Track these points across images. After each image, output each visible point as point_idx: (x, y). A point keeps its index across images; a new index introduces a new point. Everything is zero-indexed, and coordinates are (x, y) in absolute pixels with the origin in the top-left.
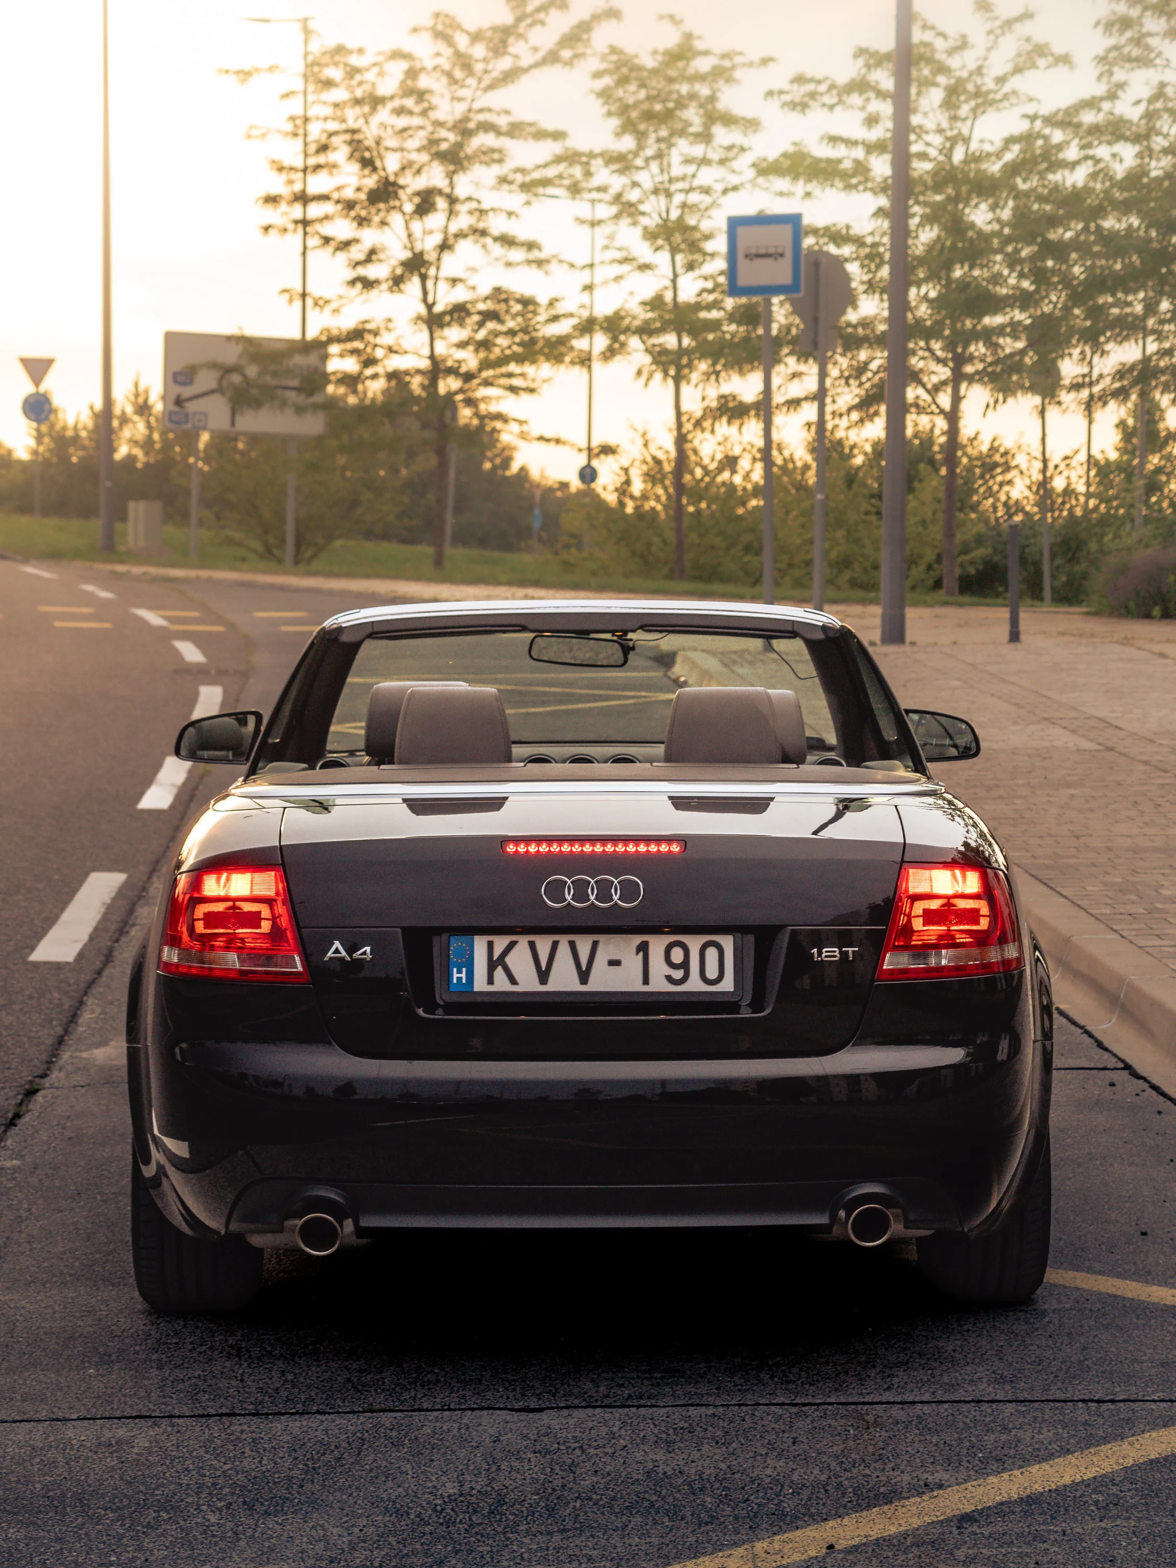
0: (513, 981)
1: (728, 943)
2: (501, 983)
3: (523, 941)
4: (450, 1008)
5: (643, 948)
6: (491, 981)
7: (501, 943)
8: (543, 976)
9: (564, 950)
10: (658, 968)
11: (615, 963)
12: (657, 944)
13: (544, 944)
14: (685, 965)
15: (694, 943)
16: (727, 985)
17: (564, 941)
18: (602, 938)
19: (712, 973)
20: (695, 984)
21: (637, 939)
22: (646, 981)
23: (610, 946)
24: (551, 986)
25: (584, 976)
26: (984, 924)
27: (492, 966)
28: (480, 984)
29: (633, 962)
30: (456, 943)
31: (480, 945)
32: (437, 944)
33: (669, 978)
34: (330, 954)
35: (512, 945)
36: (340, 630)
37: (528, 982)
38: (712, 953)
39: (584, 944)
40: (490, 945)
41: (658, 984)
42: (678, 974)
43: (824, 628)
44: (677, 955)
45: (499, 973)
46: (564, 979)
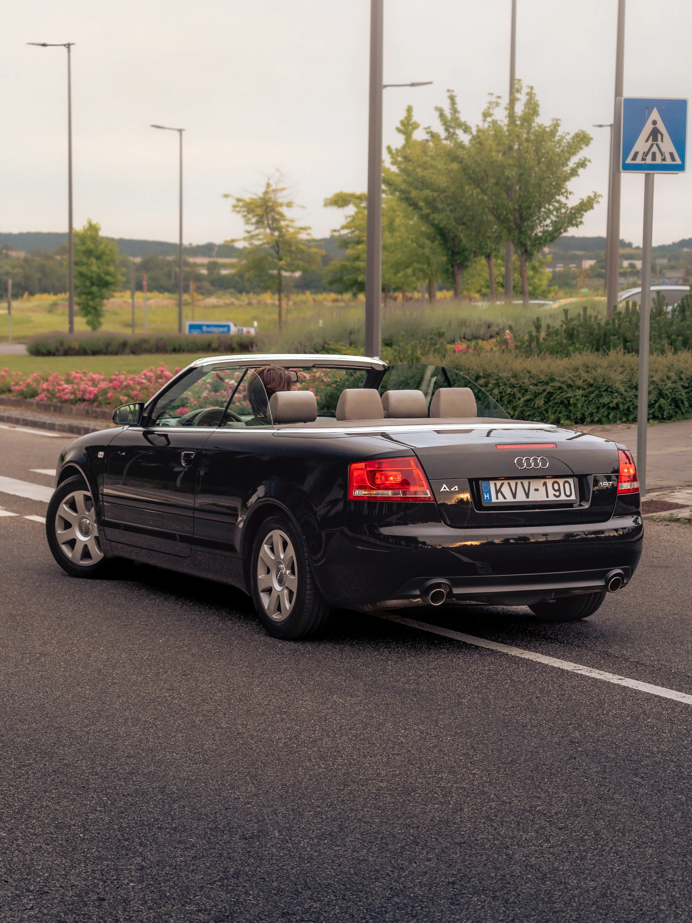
0: (505, 498)
1: (571, 480)
2: (501, 499)
3: (506, 483)
4: (486, 508)
5: (545, 484)
6: (497, 498)
7: (499, 483)
8: (514, 496)
9: (519, 485)
10: (551, 492)
11: (537, 490)
12: (549, 482)
13: (513, 483)
14: (559, 490)
15: (561, 481)
16: (573, 497)
17: (519, 483)
18: (531, 481)
19: (568, 493)
20: (563, 497)
21: (542, 481)
22: (548, 497)
23: (534, 484)
24: (517, 499)
25: (527, 495)
27: (497, 492)
28: (494, 500)
29: (542, 489)
30: (484, 484)
31: (492, 484)
32: (478, 485)
33: (555, 495)
34: (442, 490)
35: (502, 484)
37: (510, 498)
38: (567, 485)
39: (526, 483)
40: (495, 484)
41: (552, 498)
42: (557, 494)
44: (556, 486)
45: (499, 494)
46: (521, 497)
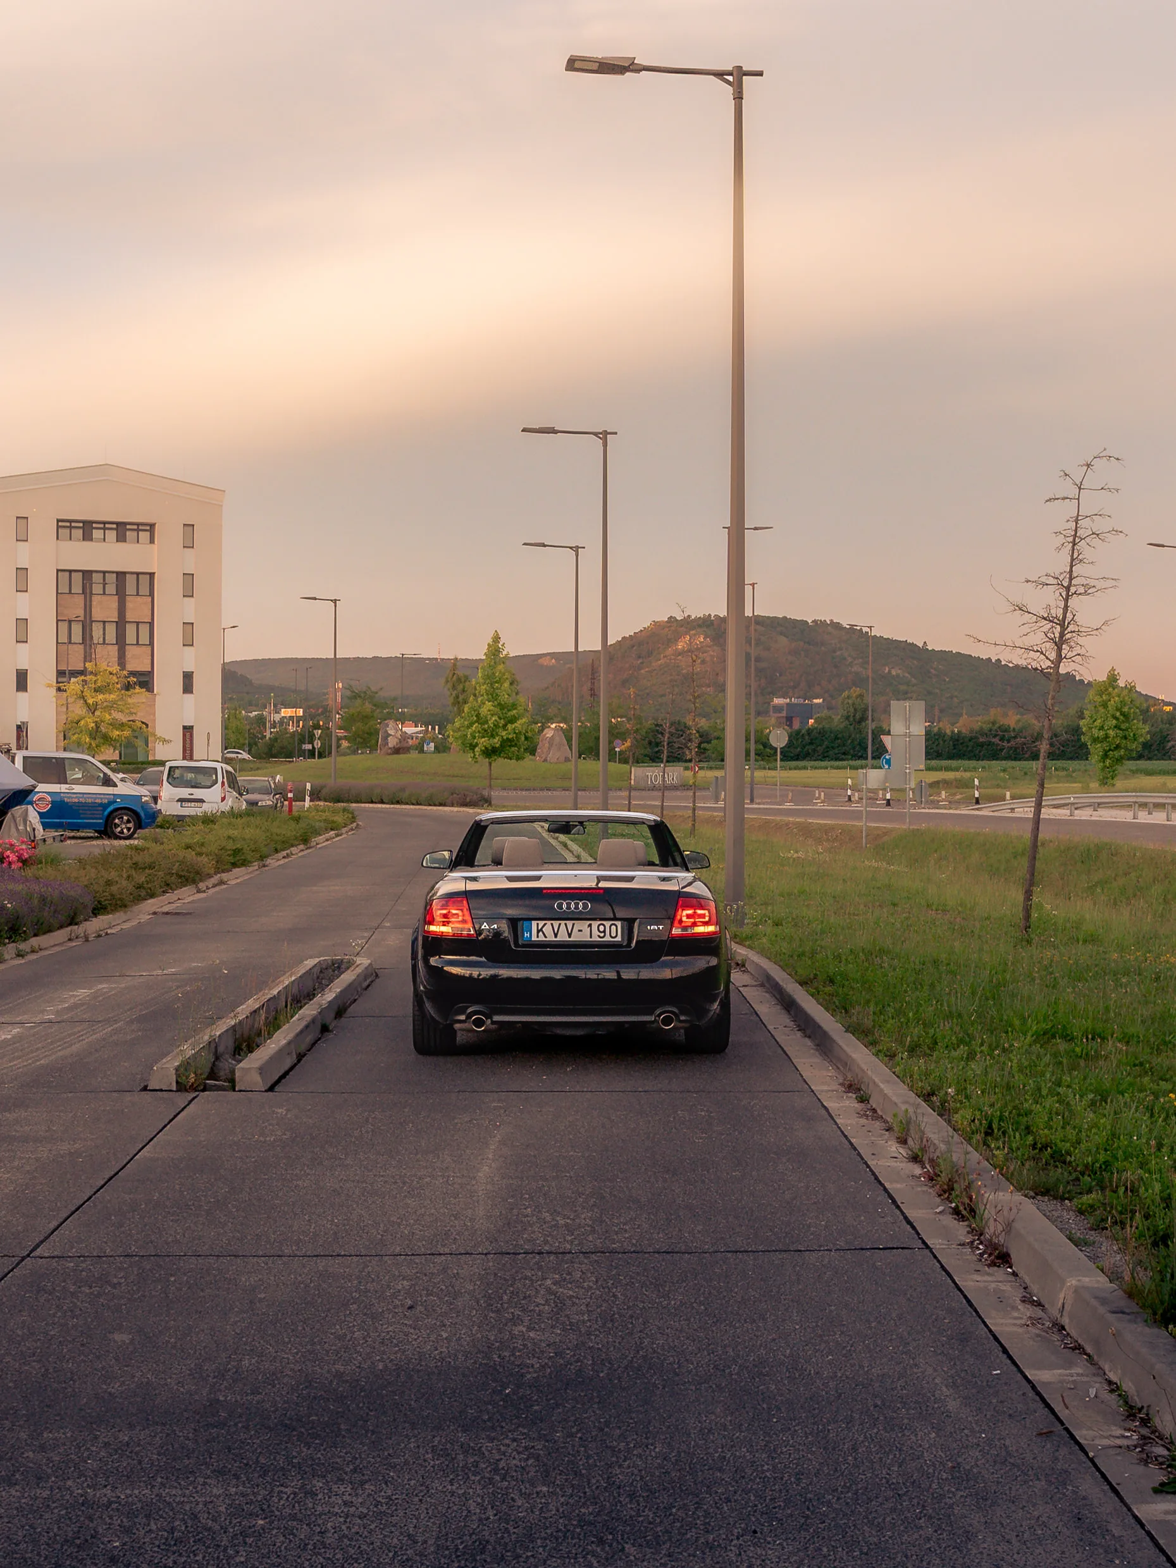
0: (546, 937)
1: (619, 924)
2: (541, 938)
3: (549, 923)
4: (524, 946)
5: (590, 925)
6: (538, 937)
7: (541, 923)
8: (556, 935)
9: (563, 927)
10: (595, 933)
11: (580, 931)
12: (595, 924)
13: (556, 924)
14: (604, 932)
15: (607, 924)
16: (619, 939)
17: (563, 923)
18: (576, 922)
19: (614, 934)
20: (607, 938)
21: (589, 922)
22: (591, 937)
23: (579, 925)
24: (558, 939)
25: (570, 935)
26: (707, 919)
27: (538, 931)
28: (534, 938)
29: (587, 930)
30: (526, 923)
31: (534, 923)
32: (520, 924)
33: (599, 936)
34: (483, 927)
35: (545, 924)
36: (481, 821)
37: (551, 938)
38: (613, 927)
39: (570, 924)
40: (538, 924)
41: (595, 938)
42: (602, 935)
43: (655, 820)
44: (602, 928)
45: (541, 933)
46: (563, 937)
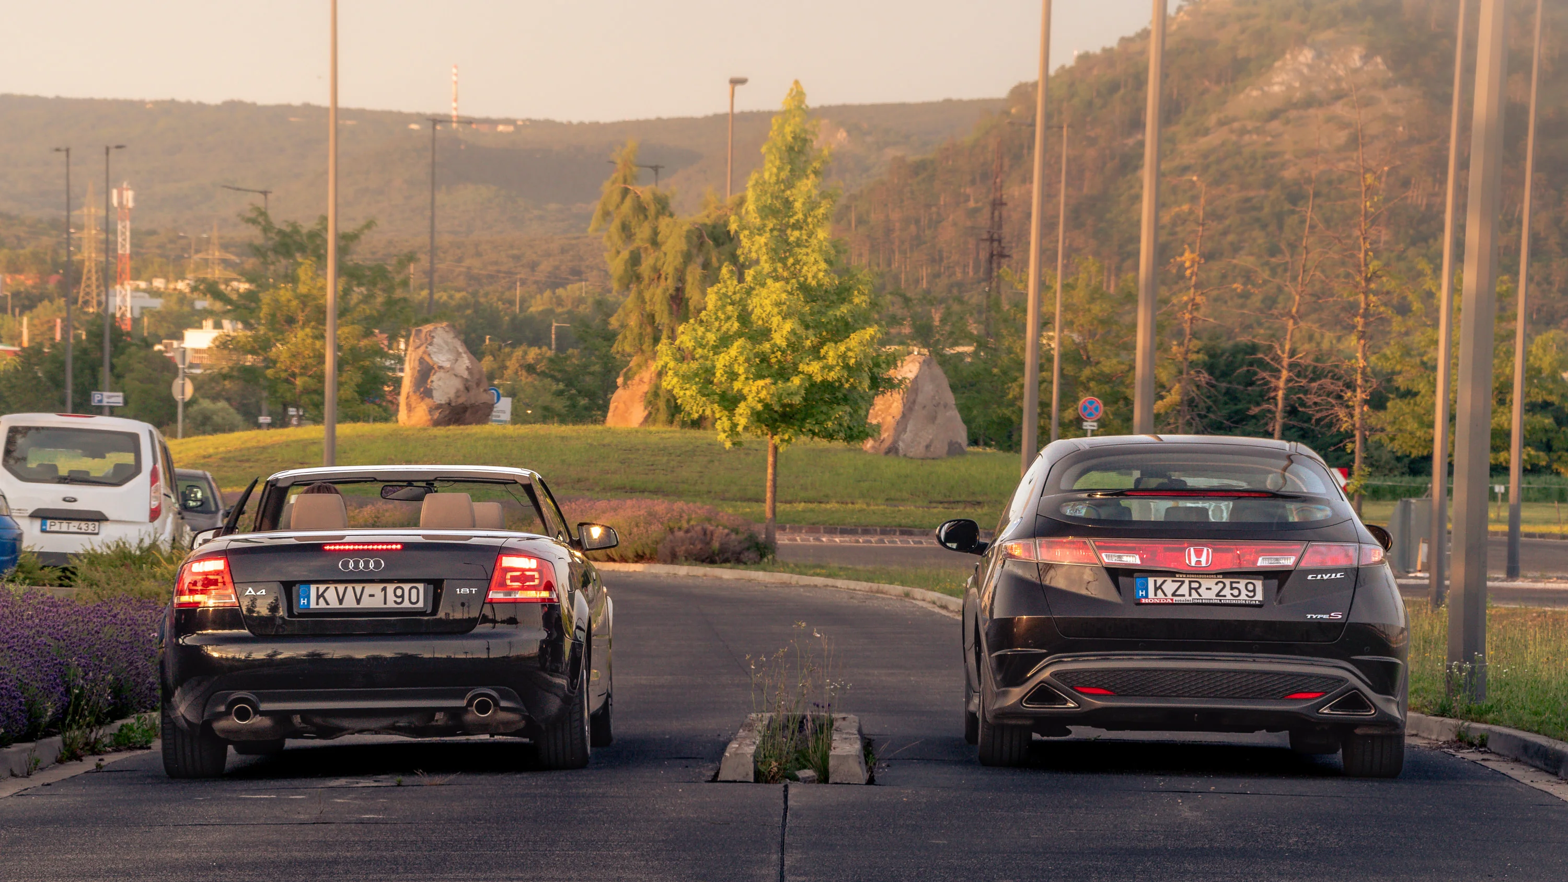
0: (327, 604)
1: (421, 586)
2: (322, 604)
3: (332, 587)
4: (300, 615)
5: (384, 589)
6: (317, 604)
7: (322, 588)
8: (341, 601)
9: (350, 590)
10: (391, 597)
11: (372, 596)
12: (390, 588)
13: (341, 588)
14: (402, 596)
15: (406, 587)
16: (421, 604)
17: (350, 587)
18: (366, 585)
19: (414, 599)
20: (406, 604)
21: (382, 585)
22: (385, 603)
23: (370, 589)
24: (344, 606)
25: (358, 601)
26: (537, 582)
27: (318, 597)
28: (313, 605)
29: (380, 595)
30: (303, 588)
31: (313, 588)
32: (294, 589)
33: (395, 602)
34: (247, 593)
35: (327, 588)
37: (334, 604)
38: (414, 591)
39: (359, 588)
40: (318, 588)
41: (391, 604)
42: (399, 600)
43: (529, 478)
44: (399, 592)
45: (321, 600)
46: (350, 603)
